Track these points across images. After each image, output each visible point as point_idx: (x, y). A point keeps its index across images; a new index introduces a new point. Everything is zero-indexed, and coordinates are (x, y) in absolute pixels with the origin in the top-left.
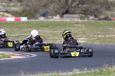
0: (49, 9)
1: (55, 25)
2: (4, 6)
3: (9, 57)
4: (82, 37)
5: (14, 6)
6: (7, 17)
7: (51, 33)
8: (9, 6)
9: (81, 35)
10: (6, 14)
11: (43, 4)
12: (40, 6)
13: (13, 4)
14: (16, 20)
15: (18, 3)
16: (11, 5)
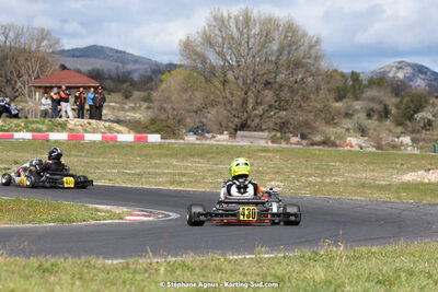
0: (206, 118)
1: (218, 154)
2: (113, 108)
3: (121, 219)
4: (274, 180)
5: (133, 109)
6: (118, 132)
7: (209, 170)
8: (123, 109)
9: (273, 176)
10: (116, 126)
11: (194, 108)
12: (189, 112)
13: (132, 105)
14: (137, 139)
15: (142, 103)
16: (127, 107)
